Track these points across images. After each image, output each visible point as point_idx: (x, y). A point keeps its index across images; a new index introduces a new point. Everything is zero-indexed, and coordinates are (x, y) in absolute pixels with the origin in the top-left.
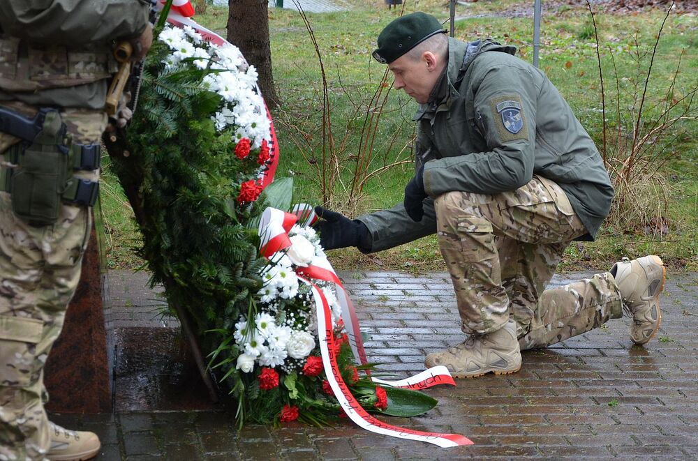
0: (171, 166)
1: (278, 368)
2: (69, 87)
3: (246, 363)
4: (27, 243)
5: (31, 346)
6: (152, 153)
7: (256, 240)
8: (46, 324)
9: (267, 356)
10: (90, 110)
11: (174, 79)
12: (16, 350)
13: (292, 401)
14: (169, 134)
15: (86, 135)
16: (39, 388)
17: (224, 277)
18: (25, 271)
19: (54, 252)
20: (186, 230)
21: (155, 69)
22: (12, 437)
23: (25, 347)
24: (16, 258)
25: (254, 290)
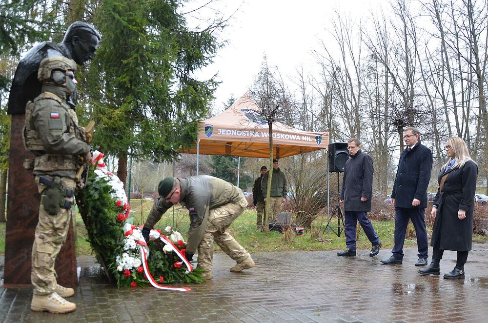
0: (97, 207)
1: (130, 270)
2: (63, 170)
3: (120, 268)
4: (48, 221)
5: (50, 255)
6: (91, 203)
7: (123, 232)
8: (54, 248)
9: (126, 266)
10: (70, 178)
11: (98, 182)
12: (45, 256)
13: (135, 280)
14: (96, 198)
15: (69, 186)
16: (52, 269)
17: (113, 242)
18: (48, 230)
19: (57, 223)
20: (101, 228)
21: (93, 181)
22: (44, 285)
23: (47, 255)
24: (45, 226)
25: (122, 246)
